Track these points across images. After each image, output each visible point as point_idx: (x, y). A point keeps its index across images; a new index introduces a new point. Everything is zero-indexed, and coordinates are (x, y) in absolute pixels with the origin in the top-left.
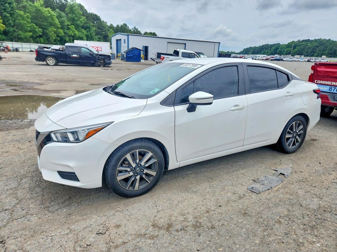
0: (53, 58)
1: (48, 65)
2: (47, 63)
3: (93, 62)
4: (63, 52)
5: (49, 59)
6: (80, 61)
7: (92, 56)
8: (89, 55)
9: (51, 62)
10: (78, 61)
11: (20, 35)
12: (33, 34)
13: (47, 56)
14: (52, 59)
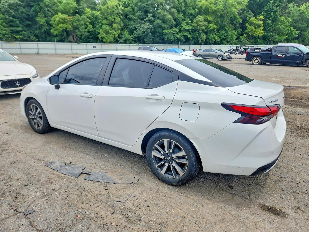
0: (260, 58)
1: (253, 64)
2: (253, 62)
3: (298, 62)
4: (270, 53)
5: (255, 59)
6: (285, 60)
7: (300, 55)
8: (296, 55)
9: (257, 61)
10: (282, 60)
11: (275, 39)
12: (289, 37)
13: (254, 56)
14: (258, 59)
